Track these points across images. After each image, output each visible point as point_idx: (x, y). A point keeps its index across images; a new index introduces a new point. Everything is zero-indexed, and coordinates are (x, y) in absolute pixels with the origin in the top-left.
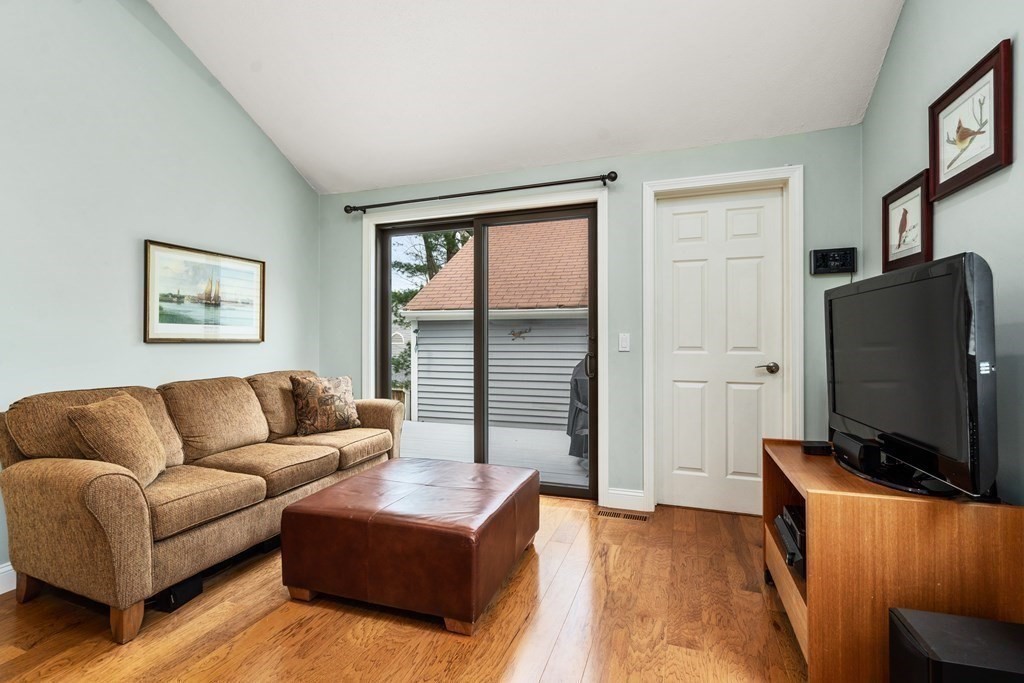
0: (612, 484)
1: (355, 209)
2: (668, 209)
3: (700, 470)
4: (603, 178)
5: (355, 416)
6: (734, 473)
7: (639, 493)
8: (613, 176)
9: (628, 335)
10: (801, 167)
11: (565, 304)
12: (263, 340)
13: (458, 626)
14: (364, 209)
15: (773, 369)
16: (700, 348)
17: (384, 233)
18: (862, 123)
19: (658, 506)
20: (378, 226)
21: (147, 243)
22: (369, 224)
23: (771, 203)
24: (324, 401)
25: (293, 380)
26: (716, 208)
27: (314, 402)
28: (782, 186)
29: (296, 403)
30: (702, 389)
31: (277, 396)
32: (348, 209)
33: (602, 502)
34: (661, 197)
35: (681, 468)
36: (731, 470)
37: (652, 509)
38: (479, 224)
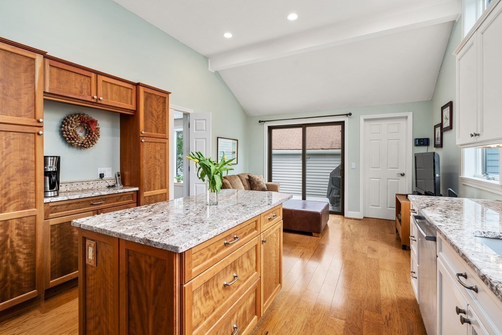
0: (349, 210)
1: (262, 121)
2: (368, 123)
3: (378, 206)
4: (347, 115)
5: (266, 187)
6: (390, 207)
7: (358, 213)
8: (350, 114)
9: (354, 164)
10: (412, 113)
11: (324, 148)
12: (237, 163)
13: (316, 235)
14: (264, 122)
15: (403, 175)
16: (379, 168)
17: (270, 129)
18: (431, 100)
19: (364, 217)
20: (268, 127)
21: (218, 138)
22: (266, 126)
23: (403, 123)
24: (258, 183)
25: (249, 176)
26: (384, 124)
27: (256, 183)
28: (407, 117)
29: (250, 183)
30: (379, 181)
31: (246, 181)
32: (260, 122)
33: (345, 216)
34: (365, 120)
35: (372, 206)
36: (388, 206)
37: (362, 218)
38: (304, 126)
